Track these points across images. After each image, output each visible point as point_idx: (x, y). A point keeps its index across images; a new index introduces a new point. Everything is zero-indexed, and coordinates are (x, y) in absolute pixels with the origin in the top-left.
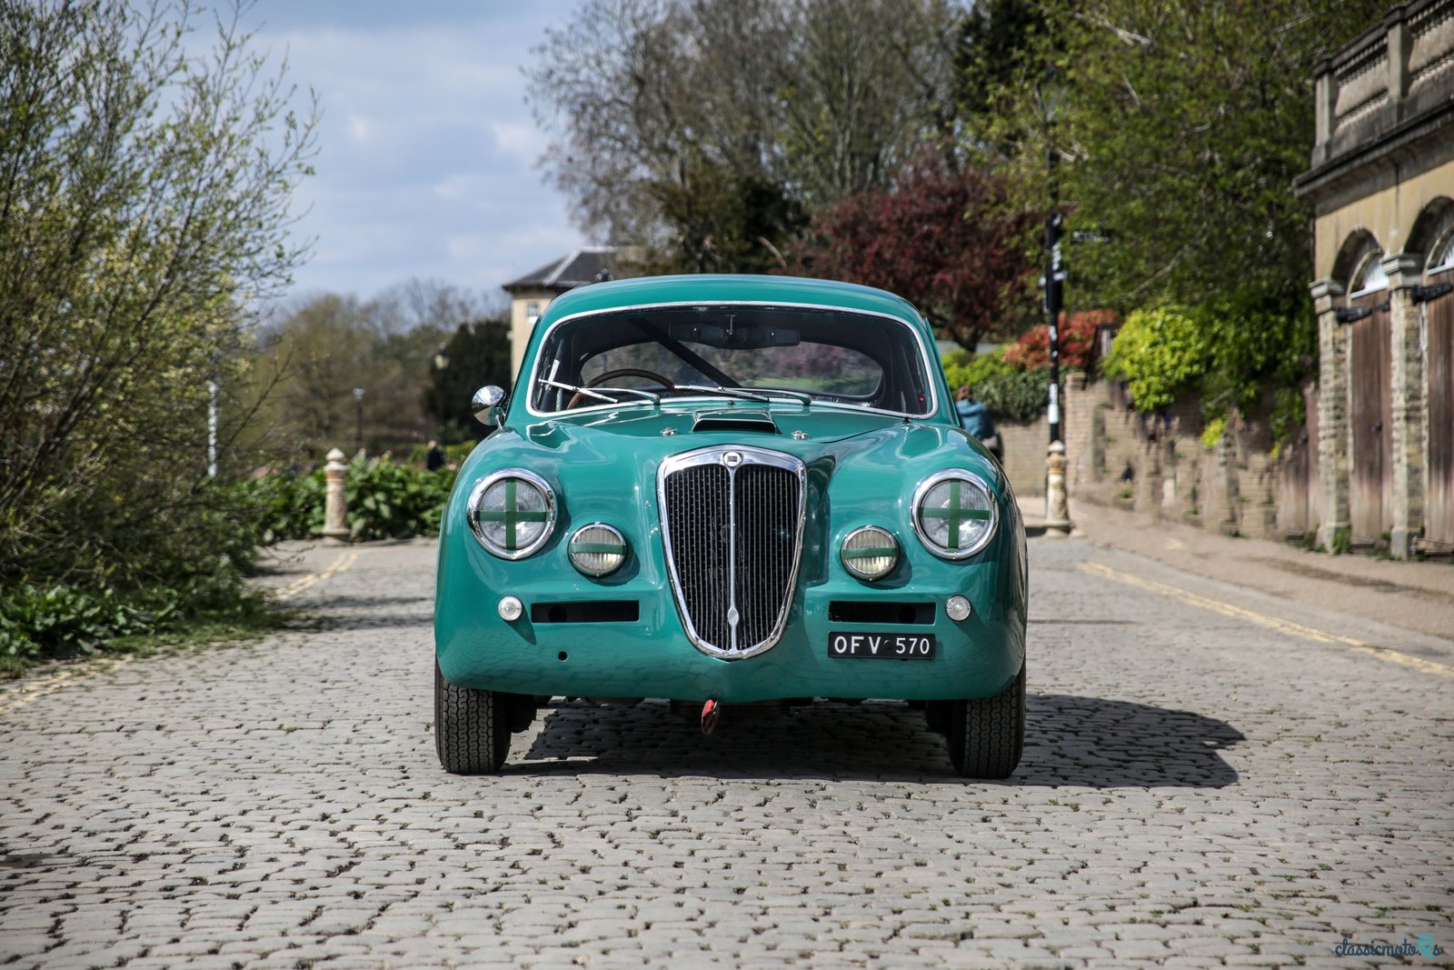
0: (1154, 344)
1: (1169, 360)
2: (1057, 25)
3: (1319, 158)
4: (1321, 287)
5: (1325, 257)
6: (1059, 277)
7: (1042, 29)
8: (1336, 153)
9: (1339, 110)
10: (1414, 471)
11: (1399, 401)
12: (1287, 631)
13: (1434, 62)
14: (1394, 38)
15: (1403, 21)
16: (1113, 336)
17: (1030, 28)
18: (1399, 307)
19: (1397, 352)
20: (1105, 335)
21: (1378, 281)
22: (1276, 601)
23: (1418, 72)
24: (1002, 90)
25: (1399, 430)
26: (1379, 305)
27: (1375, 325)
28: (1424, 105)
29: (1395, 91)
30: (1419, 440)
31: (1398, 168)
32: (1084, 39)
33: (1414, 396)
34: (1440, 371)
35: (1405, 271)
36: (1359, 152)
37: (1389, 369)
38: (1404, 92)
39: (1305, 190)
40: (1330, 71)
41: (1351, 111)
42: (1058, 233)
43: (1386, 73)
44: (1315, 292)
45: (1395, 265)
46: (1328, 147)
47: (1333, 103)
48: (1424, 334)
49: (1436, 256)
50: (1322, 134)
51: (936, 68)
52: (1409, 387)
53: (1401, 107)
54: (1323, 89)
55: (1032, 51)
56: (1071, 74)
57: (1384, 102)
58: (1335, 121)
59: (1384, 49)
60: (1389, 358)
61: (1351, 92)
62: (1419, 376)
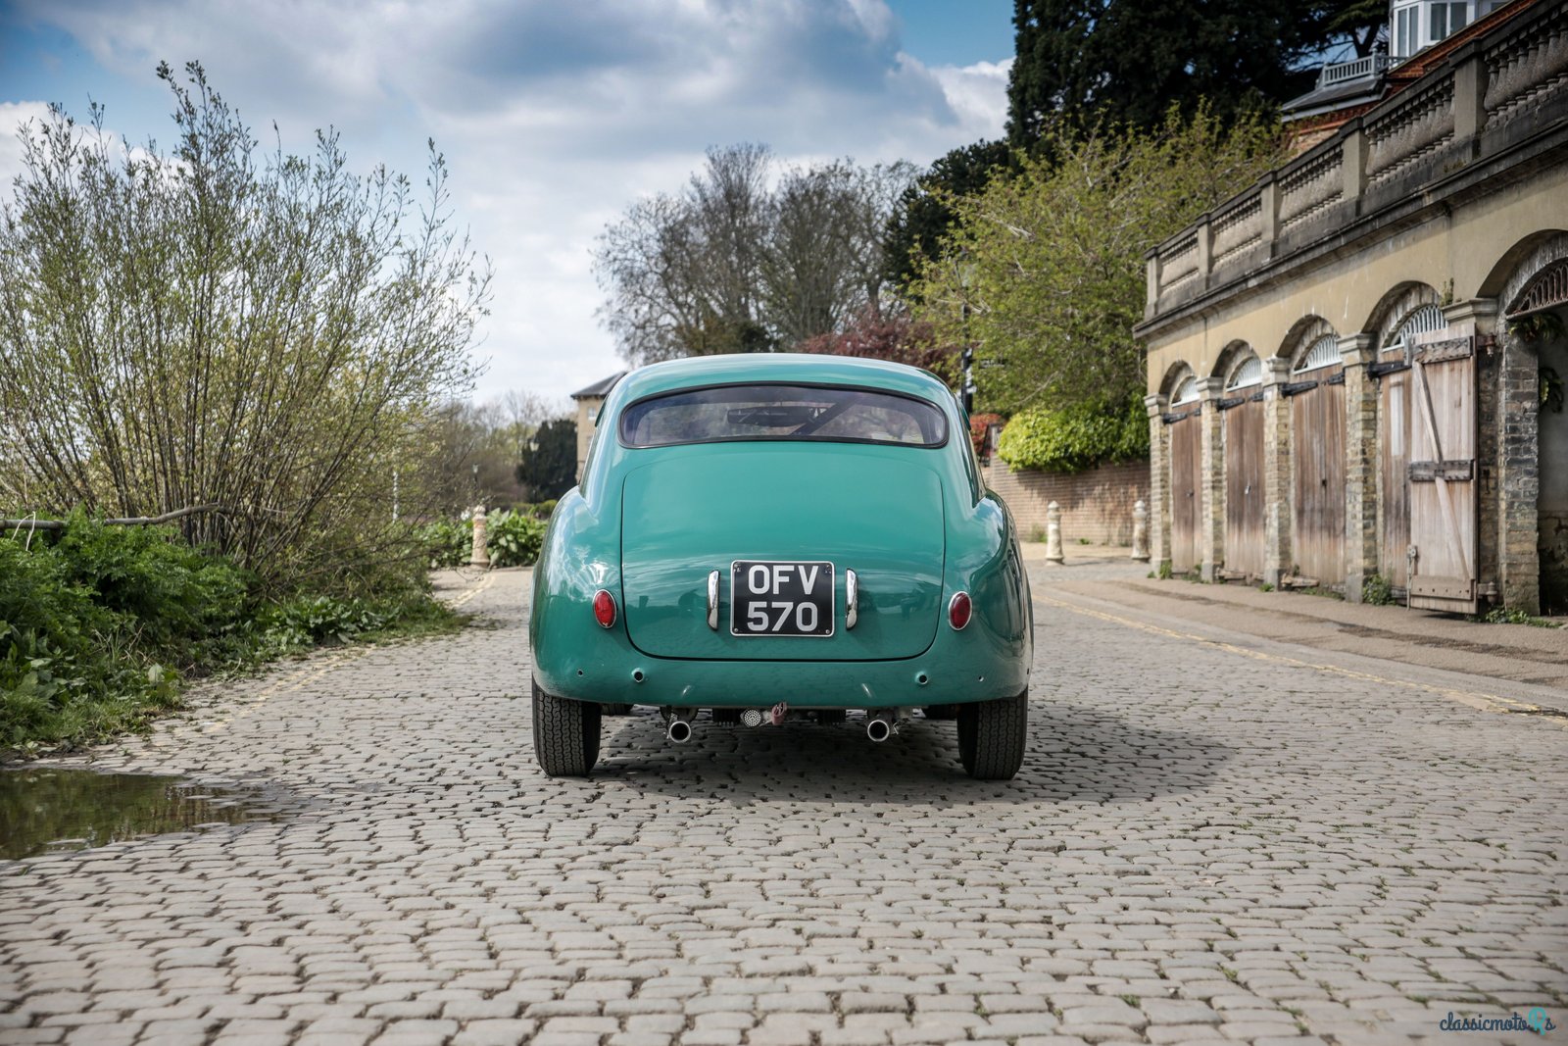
0: (1029, 437)
1: (1039, 448)
2: (969, 222)
3: (1149, 314)
4: (1151, 402)
5: (1154, 379)
6: (970, 391)
7: (958, 225)
8: (1161, 311)
9: (1163, 282)
10: (1217, 523)
11: (1208, 476)
12: (1150, 630)
13: (1230, 250)
14: (1202, 234)
15: (1209, 223)
16: (999, 432)
17: (951, 224)
18: (1207, 414)
19: (1206, 443)
20: (994, 430)
21: (1191, 396)
22: (1133, 610)
23: (1218, 257)
24: (933, 265)
25: (1207, 496)
26: (1192, 412)
27: (1189, 425)
28: (1225, 279)
29: (1204, 269)
30: (1221, 502)
31: (1206, 319)
32: (988, 231)
33: (1217, 473)
34: (1235, 456)
35: (1210, 388)
36: (1180, 309)
37: (1200, 454)
38: (1210, 270)
39: (1141, 334)
40: (1157, 255)
41: (1172, 282)
42: (969, 361)
43: (1197, 256)
44: (1147, 403)
45: (1205, 385)
46: (1156, 306)
47: (1159, 276)
48: (1224, 431)
49: (1232, 380)
50: (1152, 297)
51: (866, 250)
52: (1214, 467)
53: (1208, 280)
54: (1152, 267)
55: (953, 240)
56: (980, 255)
57: (1196, 276)
58: (1160, 289)
59: (1195, 241)
60: (1200, 447)
61: (1171, 269)
62: (1221, 460)
